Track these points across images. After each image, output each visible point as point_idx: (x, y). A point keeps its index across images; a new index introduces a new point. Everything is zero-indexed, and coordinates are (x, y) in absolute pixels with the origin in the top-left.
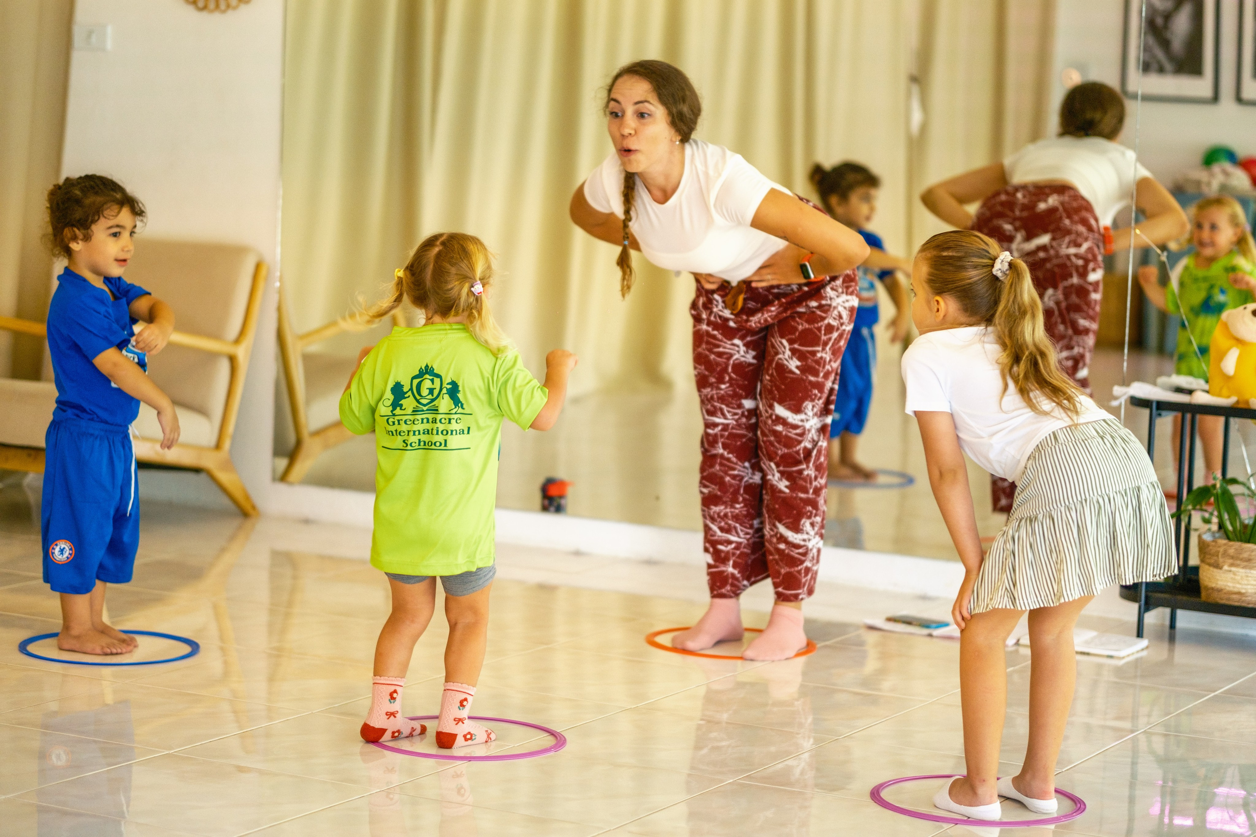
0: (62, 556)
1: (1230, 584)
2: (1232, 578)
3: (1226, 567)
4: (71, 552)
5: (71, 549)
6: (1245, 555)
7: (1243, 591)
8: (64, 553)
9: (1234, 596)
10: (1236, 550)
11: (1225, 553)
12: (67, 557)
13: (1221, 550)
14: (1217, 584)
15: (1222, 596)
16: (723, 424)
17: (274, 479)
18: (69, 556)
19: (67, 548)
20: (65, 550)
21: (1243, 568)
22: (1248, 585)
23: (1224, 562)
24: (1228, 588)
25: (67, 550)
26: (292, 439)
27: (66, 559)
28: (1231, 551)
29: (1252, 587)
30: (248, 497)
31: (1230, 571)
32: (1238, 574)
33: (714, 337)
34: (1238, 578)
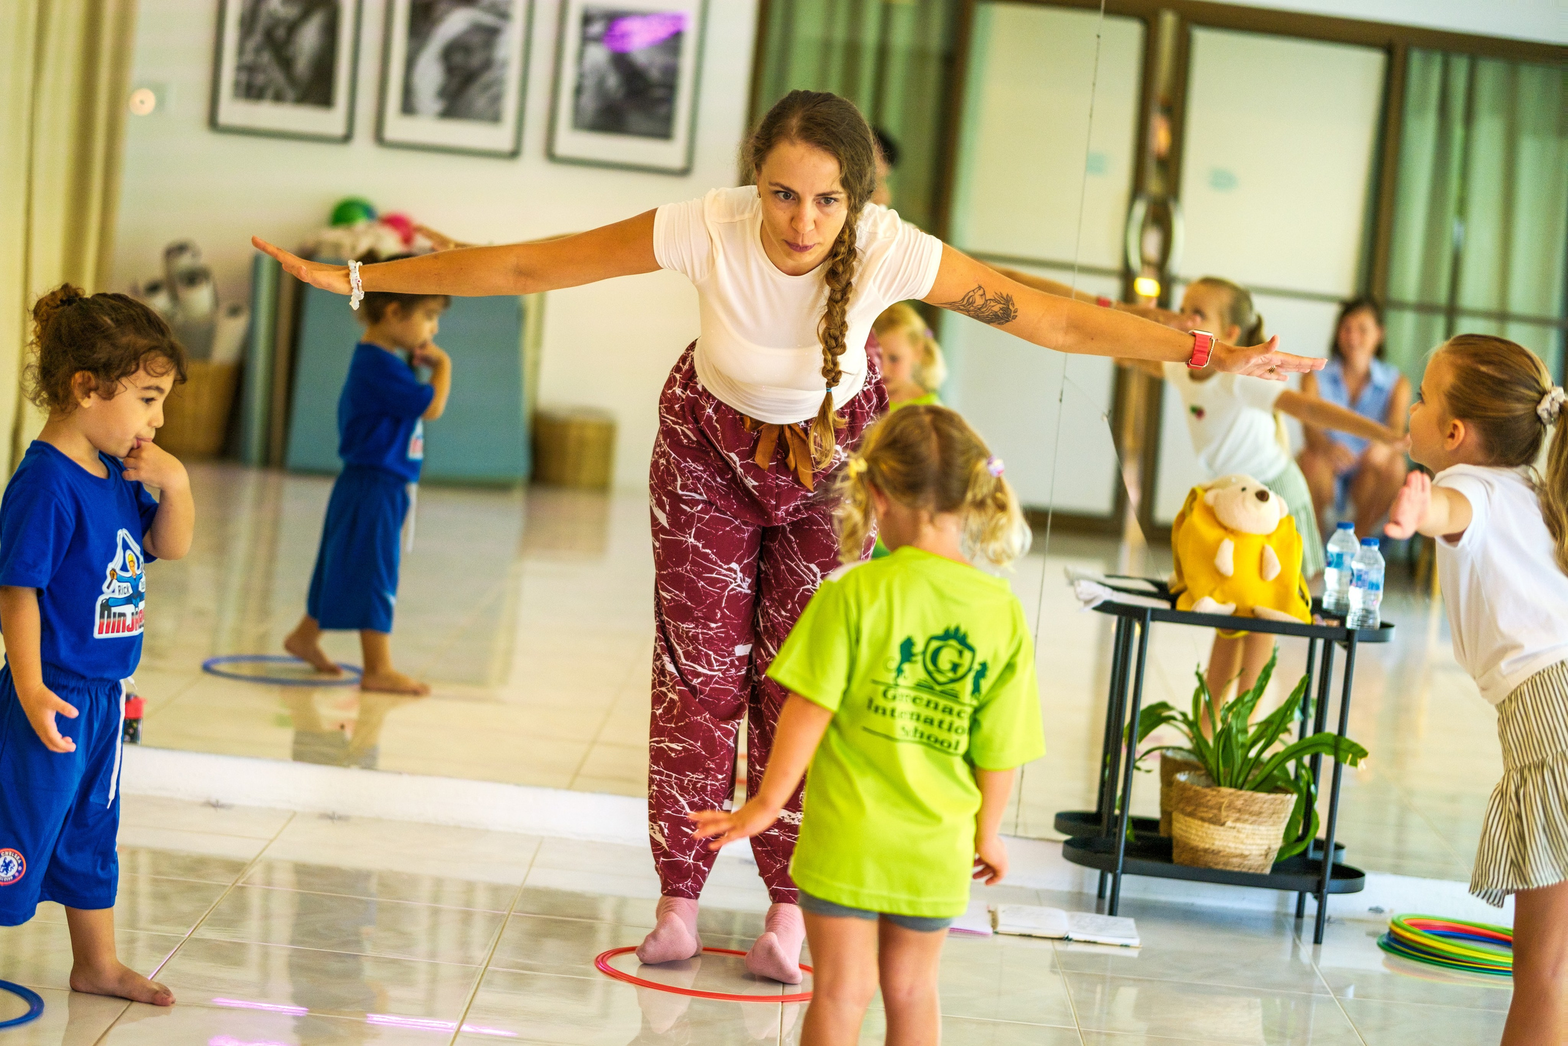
0: (6, 874)
1: (1232, 845)
2: (1235, 837)
3: (1229, 823)
4: (20, 868)
5: (21, 865)
6: (1256, 808)
7: (1246, 853)
8: (9, 869)
9: (1235, 860)
10: (1246, 800)
11: (1230, 806)
12: (14, 876)
13: (1226, 801)
14: (1213, 844)
15: (1219, 859)
16: (705, 675)
18: (17, 874)
19: (15, 862)
20: (11, 865)
21: (1251, 823)
22: (1253, 844)
23: (1227, 816)
24: (1228, 850)
25: (14, 866)
27: (12, 878)
28: (1239, 803)
29: (1257, 847)
31: (1234, 828)
32: (1243, 831)
33: (705, 557)
34: (1242, 836)
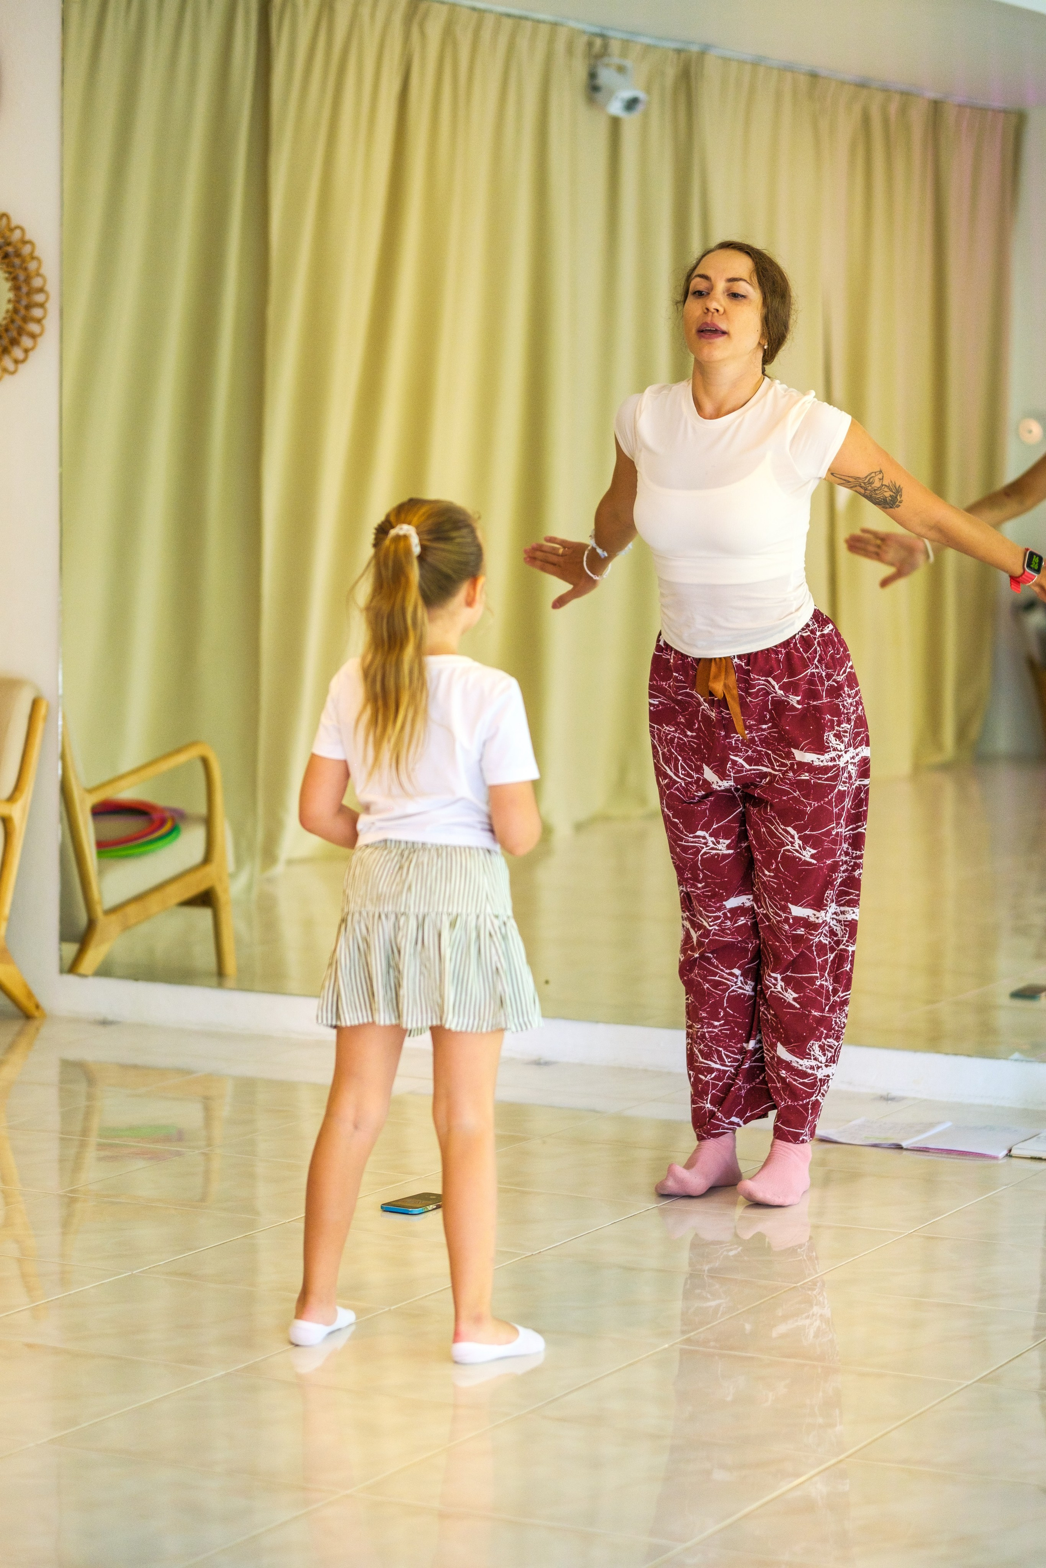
17: (62, 971)
26: (83, 919)
30: (30, 995)
